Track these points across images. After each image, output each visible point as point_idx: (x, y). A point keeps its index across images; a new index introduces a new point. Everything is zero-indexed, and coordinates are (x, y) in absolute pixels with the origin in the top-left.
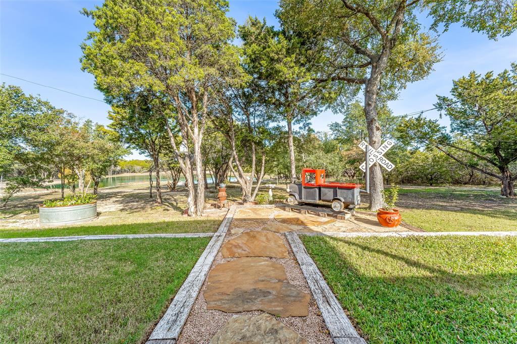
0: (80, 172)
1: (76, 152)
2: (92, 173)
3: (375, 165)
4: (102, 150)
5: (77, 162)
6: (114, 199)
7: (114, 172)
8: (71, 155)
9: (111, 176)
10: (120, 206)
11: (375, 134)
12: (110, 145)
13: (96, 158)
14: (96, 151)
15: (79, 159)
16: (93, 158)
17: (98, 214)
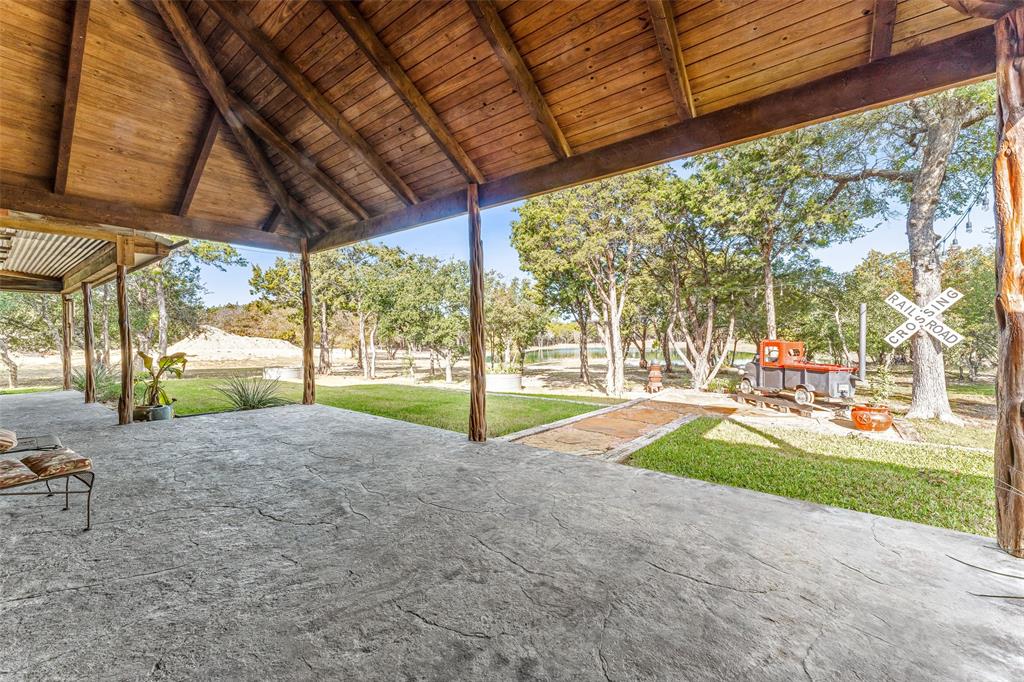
0: (508, 341)
1: (504, 318)
2: (519, 344)
3: (917, 336)
4: (528, 315)
5: (505, 330)
6: (540, 376)
7: (546, 342)
8: (500, 322)
9: (542, 348)
10: (544, 383)
11: (920, 279)
12: (535, 309)
13: (522, 324)
14: (522, 317)
15: (506, 326)
16: (519, 325)
17: (523, 387)
